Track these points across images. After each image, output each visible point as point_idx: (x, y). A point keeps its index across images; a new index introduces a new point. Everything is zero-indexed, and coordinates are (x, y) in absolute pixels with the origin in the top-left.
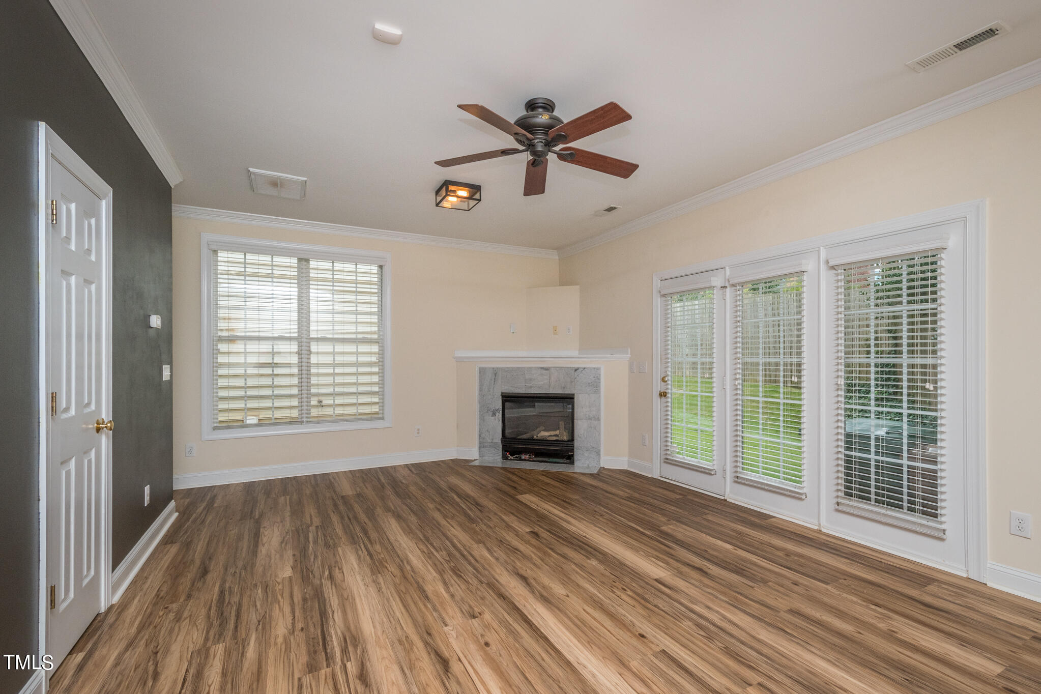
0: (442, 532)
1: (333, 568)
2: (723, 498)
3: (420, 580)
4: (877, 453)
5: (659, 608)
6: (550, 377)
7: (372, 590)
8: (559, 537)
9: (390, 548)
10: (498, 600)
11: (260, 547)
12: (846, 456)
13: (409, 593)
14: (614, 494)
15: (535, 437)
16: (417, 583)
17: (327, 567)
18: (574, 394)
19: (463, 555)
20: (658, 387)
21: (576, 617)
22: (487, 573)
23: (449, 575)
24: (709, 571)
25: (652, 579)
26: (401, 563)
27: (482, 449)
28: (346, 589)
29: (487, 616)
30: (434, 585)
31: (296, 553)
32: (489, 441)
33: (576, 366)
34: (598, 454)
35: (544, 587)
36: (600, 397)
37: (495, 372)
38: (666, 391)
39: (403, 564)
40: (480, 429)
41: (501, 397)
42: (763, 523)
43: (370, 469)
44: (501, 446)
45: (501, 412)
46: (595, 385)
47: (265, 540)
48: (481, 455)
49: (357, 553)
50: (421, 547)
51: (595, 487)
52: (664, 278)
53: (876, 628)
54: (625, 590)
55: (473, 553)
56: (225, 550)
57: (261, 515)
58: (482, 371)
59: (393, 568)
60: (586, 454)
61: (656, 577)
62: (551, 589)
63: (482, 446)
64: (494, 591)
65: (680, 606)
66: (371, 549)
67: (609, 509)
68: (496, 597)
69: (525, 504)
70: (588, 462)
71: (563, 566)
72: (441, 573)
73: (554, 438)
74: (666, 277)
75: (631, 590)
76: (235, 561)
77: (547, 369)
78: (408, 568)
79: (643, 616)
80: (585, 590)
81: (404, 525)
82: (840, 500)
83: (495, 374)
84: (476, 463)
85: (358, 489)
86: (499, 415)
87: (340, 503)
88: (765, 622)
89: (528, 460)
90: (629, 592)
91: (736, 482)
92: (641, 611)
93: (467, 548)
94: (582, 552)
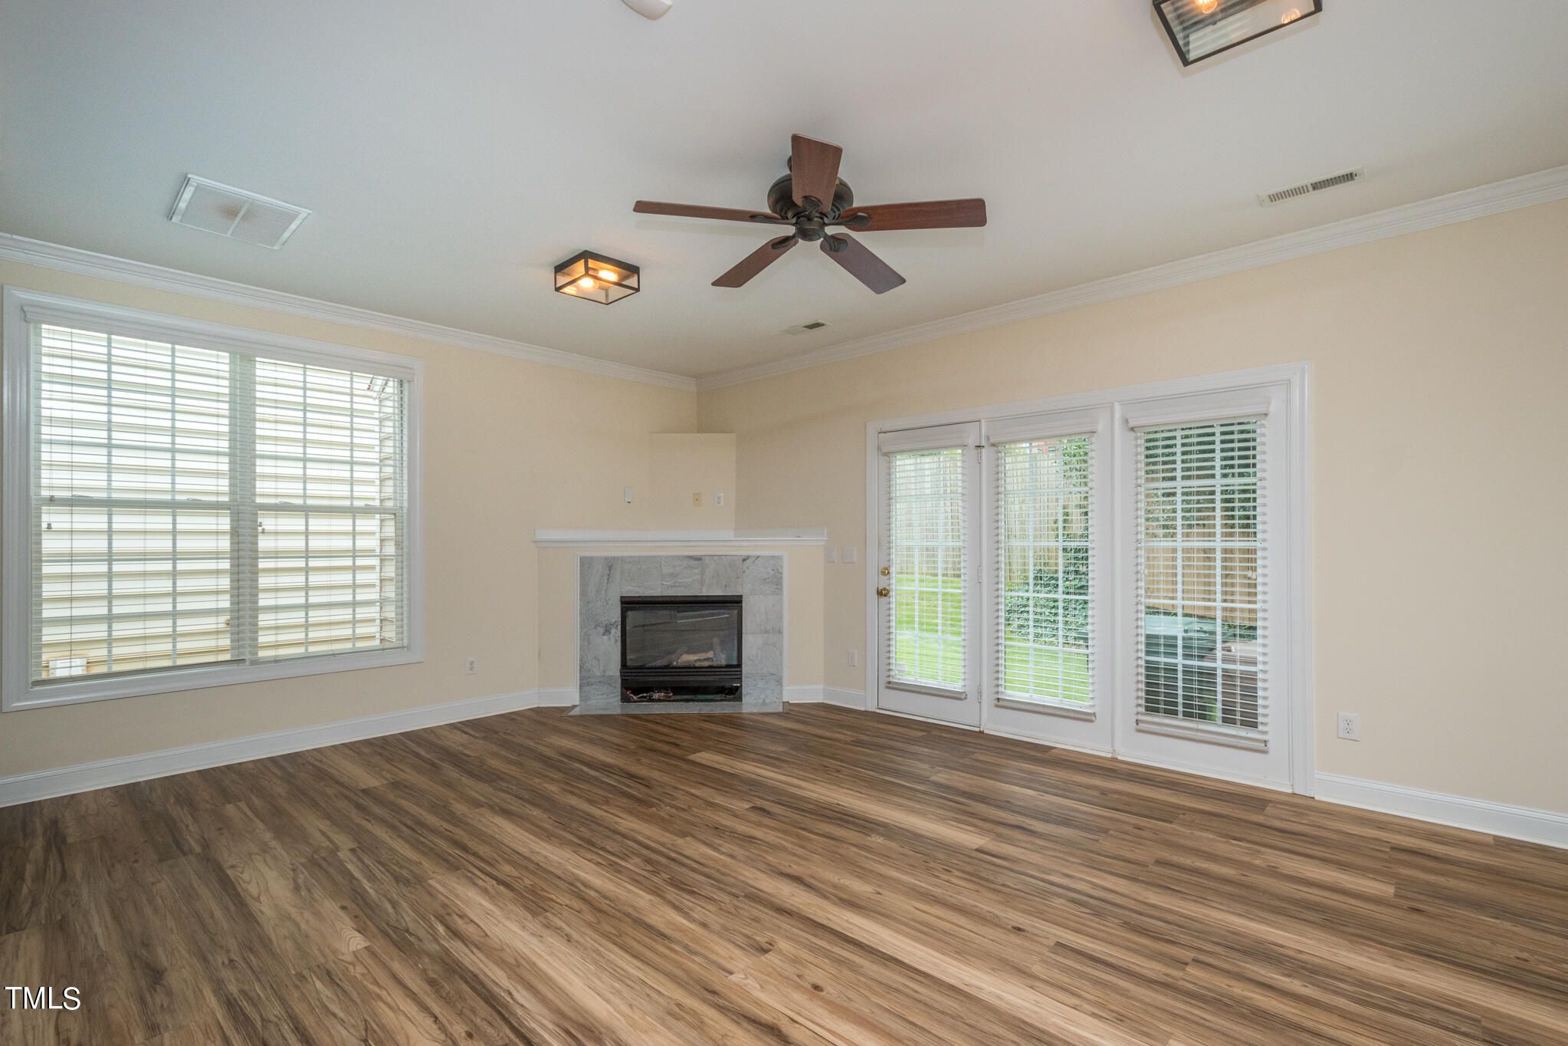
0: (607, 828)
1: (447, 917)
2: (977, 729)
3: (631, 910)
4: (1186, 656)
5: (1009, 887)
6: (702, 573)
7: (552, 939)
8: (803, 810)
9: (531, 866)
10: (781, 917)
11: (254, 907)
12: (1147, 662)
13: (627, 934)
14: (831, 739)
15: (675, 663)
16: (628, 915)
17: (432, 917)
18: (741, 596)
19: (674, 860)
20: (873, 582)
21: (913, 920)
22: (732, 880)
23: (672, 893)
24: (1032, 828)
25: (971, 850)
26: (573, 888)
27: (586, 688)
28: (502, 950)
29: (783, 945)
30: (661, 915)
31: (345, 904)
32: (598, 674)
33: (745, 553)
34: (779, 682)
35: (835, 886)
36: (781, 599)
37: (610, 564)
38: (888, 588)
39: (576, 887)
40: (581, 656)
41: (619, 603)
42: (1046, 756)
43: (384, 738)
44: (620, 681)
45: (619, 627)
46: (775, 582)
47: (253, 890)
48: (583, 698)
49: (475, 884)
50: (589, 856)
51: (798, 731)
52: (883, 430)
53: (1254, 865)
54: (950, 871)
55: (685, 853)
56: (171, 923)
57: (206, 845)
58: (586, 563)
59: (564, 899)
60: (761, 684)
61: (976, 847)
62: (848, 887)
63: (585, 683)
64: (765, 906)
65: (1033, 881)
66: (495, 872)
67: (842, 761)
68: (775, 914)
69: (710, 767)
70: (763, 696)
71: (841, 851)
72: (656, 892)
73: (706, 664)
74: (888, 429)
75: (960, 870)
76: (212, 940)
77: (698, 559)
78: (593, 893)
79: (1000, 903)
80: (897, 881)
81: (528, 825)
82: (1140, 717)
83: (610, 568)
84: (576, 712)
85: (388, 776)
86: (616, 633)
87: (367, 802)
88: (1143, 882)
89: (664, 701)
90: (956, 873)
91: (997, 706)
92: (990, 895)
93: (669, 846)
94: (850, 826)
